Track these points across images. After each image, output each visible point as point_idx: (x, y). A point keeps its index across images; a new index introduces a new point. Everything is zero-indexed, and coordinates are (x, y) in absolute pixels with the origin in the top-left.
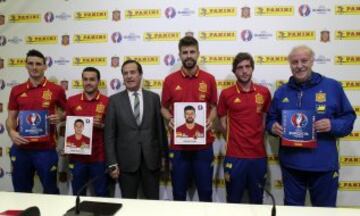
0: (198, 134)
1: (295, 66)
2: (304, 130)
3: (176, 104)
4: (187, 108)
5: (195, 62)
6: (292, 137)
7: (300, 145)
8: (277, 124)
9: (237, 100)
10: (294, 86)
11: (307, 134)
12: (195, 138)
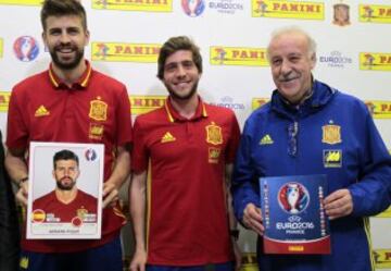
0: (83, 214)
1: (277, 69)
2: (305, 218)
3: (33, 145)
4: (59, 156)
5: (80, 55)
6: (283, 234)
7: (301, 249)
8: (251, 208)
9: (168, 137)
10: (280, 109)
11: (310, 225)
12: (77, 223)
